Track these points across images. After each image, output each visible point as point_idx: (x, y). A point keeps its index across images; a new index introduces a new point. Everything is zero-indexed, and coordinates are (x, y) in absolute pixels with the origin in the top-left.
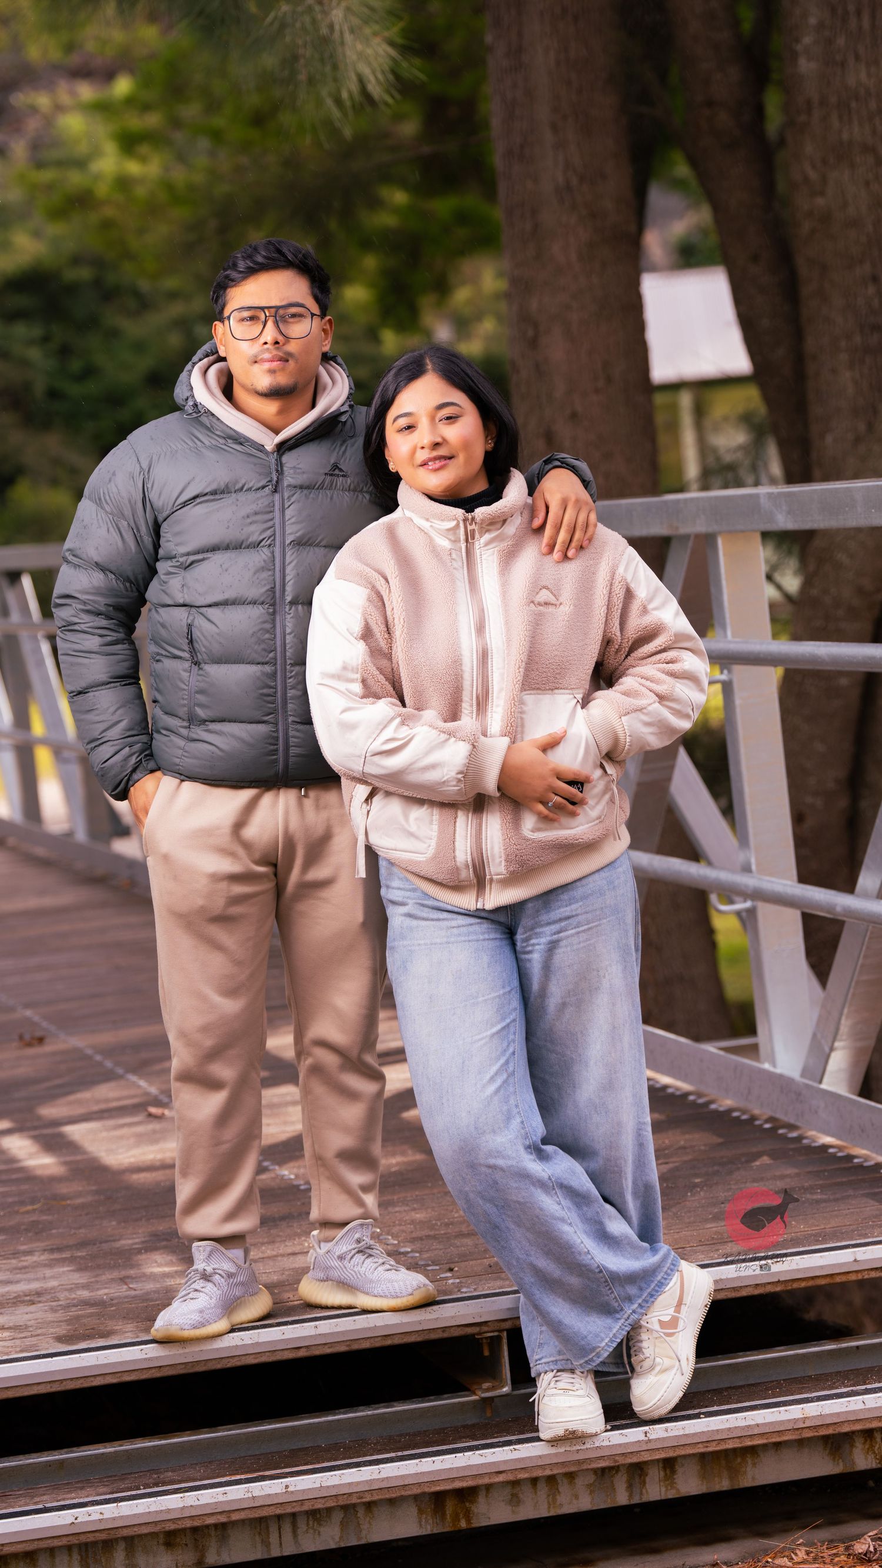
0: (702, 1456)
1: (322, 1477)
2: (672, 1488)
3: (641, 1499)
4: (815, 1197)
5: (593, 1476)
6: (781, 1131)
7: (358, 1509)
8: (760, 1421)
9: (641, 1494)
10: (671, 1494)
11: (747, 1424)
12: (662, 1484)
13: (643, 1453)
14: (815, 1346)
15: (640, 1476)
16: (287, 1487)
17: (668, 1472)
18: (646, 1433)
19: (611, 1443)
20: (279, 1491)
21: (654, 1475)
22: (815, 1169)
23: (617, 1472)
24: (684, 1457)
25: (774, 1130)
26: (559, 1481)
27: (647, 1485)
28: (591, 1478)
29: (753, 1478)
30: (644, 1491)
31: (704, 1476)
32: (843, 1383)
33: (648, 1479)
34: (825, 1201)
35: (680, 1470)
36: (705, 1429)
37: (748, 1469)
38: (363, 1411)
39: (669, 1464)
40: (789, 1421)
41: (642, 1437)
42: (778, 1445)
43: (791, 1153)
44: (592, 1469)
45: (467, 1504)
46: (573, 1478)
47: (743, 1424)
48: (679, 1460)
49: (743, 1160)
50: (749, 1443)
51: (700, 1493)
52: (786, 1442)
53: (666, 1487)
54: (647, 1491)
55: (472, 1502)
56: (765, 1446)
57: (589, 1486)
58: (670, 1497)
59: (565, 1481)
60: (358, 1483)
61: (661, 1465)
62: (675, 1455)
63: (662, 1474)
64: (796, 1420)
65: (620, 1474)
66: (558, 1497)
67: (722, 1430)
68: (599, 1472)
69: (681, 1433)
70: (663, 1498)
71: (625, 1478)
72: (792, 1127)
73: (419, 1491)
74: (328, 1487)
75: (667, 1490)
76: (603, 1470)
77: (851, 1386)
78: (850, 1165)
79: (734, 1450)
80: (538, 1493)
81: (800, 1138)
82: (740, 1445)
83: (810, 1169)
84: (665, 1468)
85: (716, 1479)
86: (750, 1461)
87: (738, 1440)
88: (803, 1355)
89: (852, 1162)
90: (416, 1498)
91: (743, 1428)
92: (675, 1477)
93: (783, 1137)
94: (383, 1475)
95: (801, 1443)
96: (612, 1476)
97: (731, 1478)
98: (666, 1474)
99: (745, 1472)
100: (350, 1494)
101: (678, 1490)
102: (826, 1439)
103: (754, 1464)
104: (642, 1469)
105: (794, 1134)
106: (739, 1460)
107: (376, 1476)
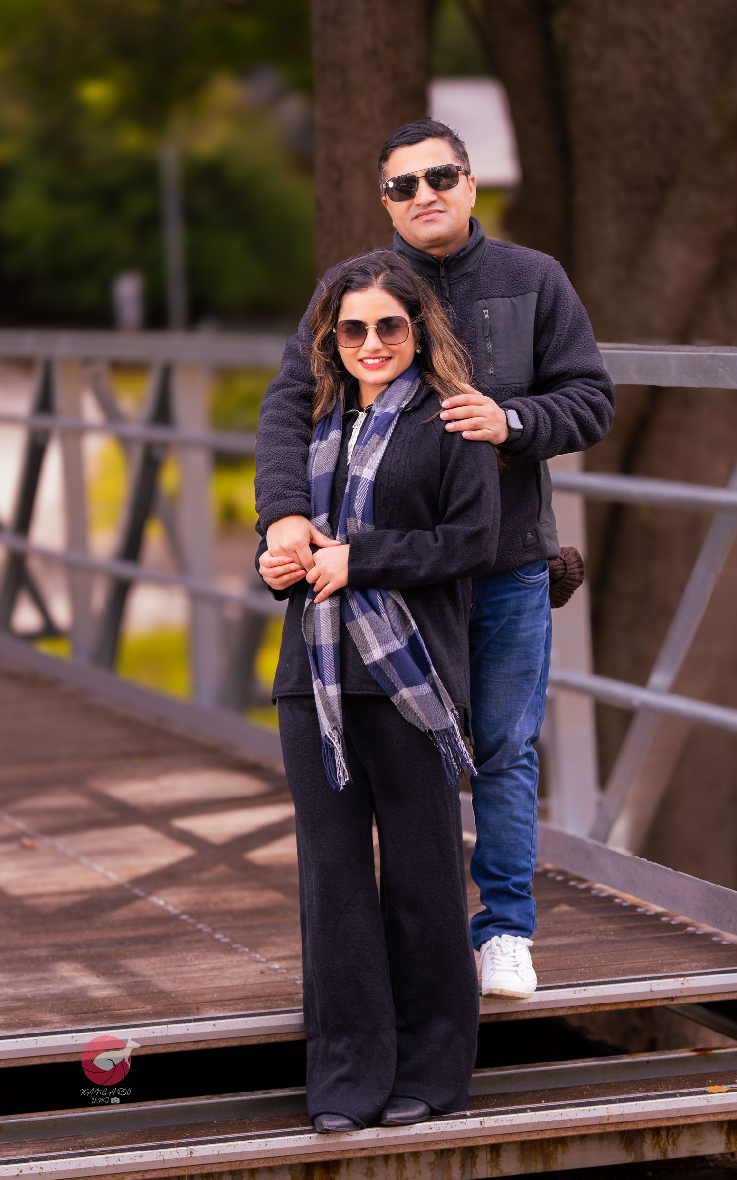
0: (523, 1143)
1: (220, 1147)
2: (497, 1168)
3: (471, 1176)
4: (610, 938)
5: (434, 1156)
6: (572, 883)
7: (244, 1174)
8: (573, 1117)
9: (472, 1172)
10: (496, 1174)
11: (562, 1118)
12: (489, 1165)
13: (478, 1139)
14: (614, 1059)
15: (472, 1158)
16: (191, 1153)
17: (494, 1155)
18: (481, 1122)
19: (453, 1130)
20: (184, 1156)
21: (483, 1157)
22: (606, 915)
23: (453, 1154)
24: (508, 1143)
25: (566, 882)
26: (406, 1159)
27: (477, 1165)
28: (432, 1158)
29: (562, 1164)
30: (474, 1170)
31: (523, 1160)
32: (638, 1090)
33: (477, 1161)
34: (618, 941)
35: (504, 1154)
36: (529, 1122)
37: (558, 1156)
38: (247, 1095)
39: (495, 1149)
40: (596, 1117)
41: (478, 1126)
42: (583, 1137)
43: (583, 901)
44: (433, 1150)
45: (332, 1175)
46: (418, 1157)
47: (559, 1118)
48: (504, 1146)
49: (544, 905)
50: (563, 1134)
51: (519, 1173)
52: (589, 1135)
53: (492, 1167)
54: (476, 1171)
55: (335, 1173)
56: (573, 1137)
57: (430, 1164)
58: (495, 1175)
59: (411, 1159)
60: (248, 1153)
61: (489, 1150)
62: (504, 1141)
63: (489, 1156)
64: (602, 1117)
65: (455, 1155)
66: (405, 1172)
67: (542, 1123)
68: (439, 1153)
69: (510, 1123)
70: (489, 1176)
71: (459, 1159)
72: (581, 880)
73: (297, 1161)
74: (224, 1155)
75: (492, 1170)
76: (442, 1151)
77: (644, 1092)
78: (634, 913)
79: (548, 1140)
80: (389, 1168)
81: (588, 890)
82: (556, 1136)
83: (602, 915)
84: (491, 1152)
85: (533, 1163)
86: (560, 1150)
87: (554, 1132)
88: (604, 1066)
89: (636, 911)
90: (291, 1167)
91: (559, 1122)
92: (499, 1159)
93: (575, 888)
94: (269, 1147)
95: (602, 1137)
96: (449, 1157)
97: (545, 1163)
98: (492, 1157)
99: (556, 1159)
100: (242, 1161)
101: (501, 1171)
102: (622, 1134)
103: (563, 1153)
104: (473, 1152)
105: (583, 886)
106: (552, 1148)
107: (263, 1148)
